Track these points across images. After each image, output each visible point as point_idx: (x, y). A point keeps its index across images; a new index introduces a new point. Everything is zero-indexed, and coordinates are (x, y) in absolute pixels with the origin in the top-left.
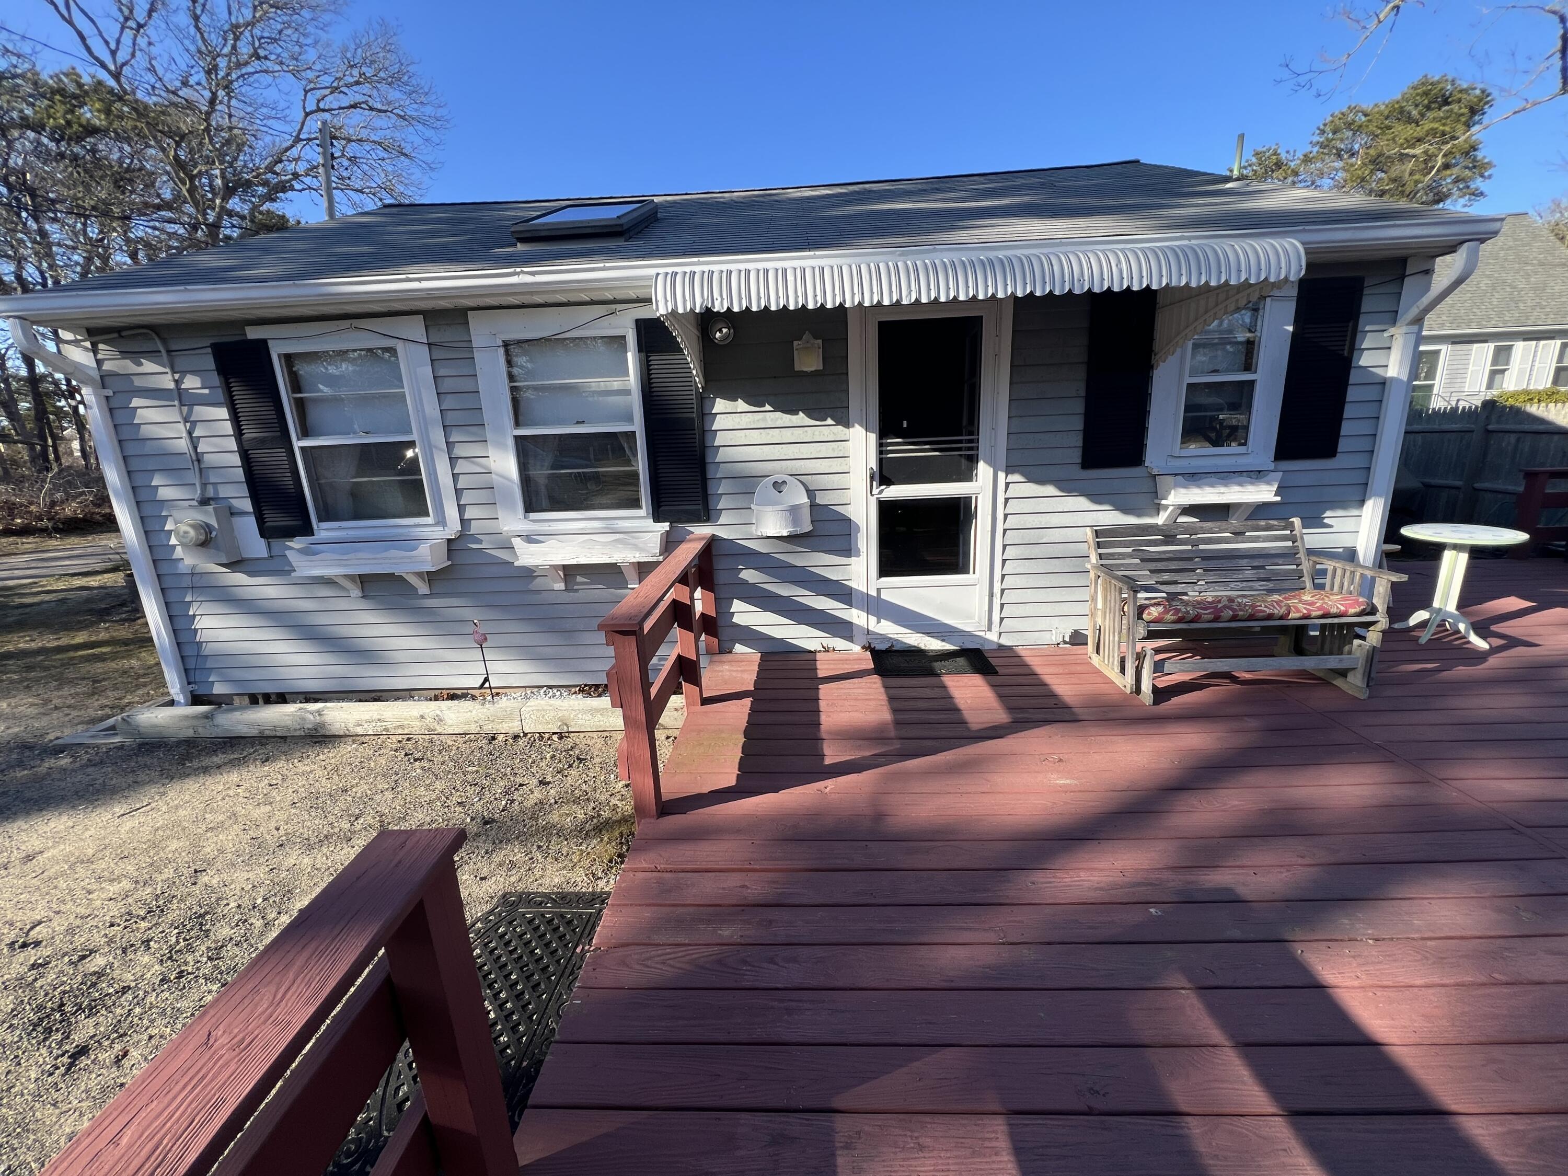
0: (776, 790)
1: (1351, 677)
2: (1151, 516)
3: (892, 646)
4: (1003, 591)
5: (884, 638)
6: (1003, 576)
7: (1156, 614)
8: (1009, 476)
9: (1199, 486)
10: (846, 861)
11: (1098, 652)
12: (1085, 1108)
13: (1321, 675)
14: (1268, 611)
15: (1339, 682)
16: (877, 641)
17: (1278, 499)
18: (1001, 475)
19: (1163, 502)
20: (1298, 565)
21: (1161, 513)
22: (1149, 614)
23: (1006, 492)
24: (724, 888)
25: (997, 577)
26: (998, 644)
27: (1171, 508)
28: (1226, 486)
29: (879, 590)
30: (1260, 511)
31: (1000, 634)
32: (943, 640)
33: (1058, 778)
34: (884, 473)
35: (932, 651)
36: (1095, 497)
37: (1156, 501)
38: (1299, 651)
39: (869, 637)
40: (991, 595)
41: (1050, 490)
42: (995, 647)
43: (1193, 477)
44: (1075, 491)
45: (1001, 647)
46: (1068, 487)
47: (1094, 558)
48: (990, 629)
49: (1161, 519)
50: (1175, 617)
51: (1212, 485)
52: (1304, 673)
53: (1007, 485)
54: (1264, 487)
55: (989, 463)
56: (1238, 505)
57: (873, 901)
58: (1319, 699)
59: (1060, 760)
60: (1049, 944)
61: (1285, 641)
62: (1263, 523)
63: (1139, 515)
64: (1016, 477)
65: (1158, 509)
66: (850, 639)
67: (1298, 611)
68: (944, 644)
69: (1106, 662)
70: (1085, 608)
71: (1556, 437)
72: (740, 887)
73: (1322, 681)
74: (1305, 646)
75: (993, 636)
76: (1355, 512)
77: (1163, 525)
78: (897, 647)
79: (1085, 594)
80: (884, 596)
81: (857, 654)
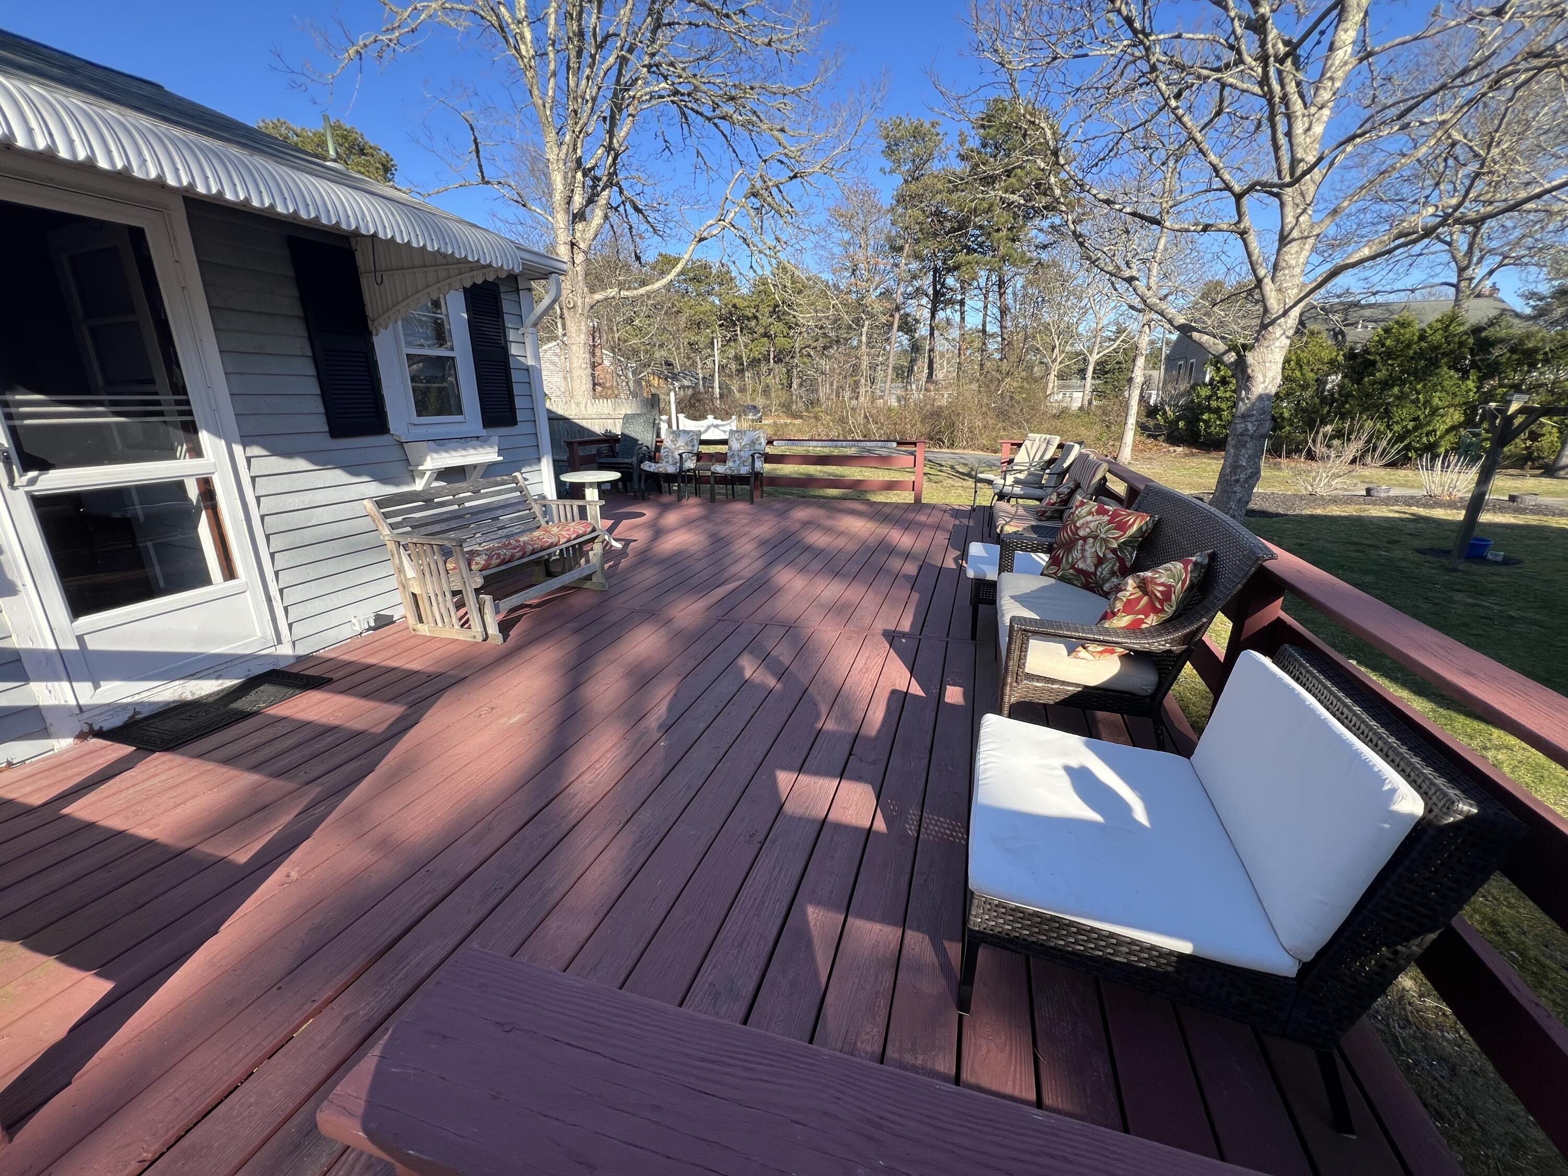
0: (214, 931)
1: (594, 579)
2: (407, 484)
3: (136, 713)
4: (281, 591)
5: (114, 708)
6: (277, 573)
7: (483, 562)
8: (247, 449)
9: (446, 451)
10: (430, 896)
11: (421, 621)
12: (759, 845)
13: (574, 585)
14: (550, 541)
15: (588, 585)
16: (102, 718)
17: (501, 458)
18: (238, 449)
19: (420, 468)
20: (530, 510)
21: (417, 480)
22: (477, 564)
23: (249, 468)
24: (322, 1047)
25: (270, 576)
26: (294, 656)
27: (428, 473)
28: (464, 449)
29: (80, 639)
30: (490, 469)
31: (294, 643)
32: (218, 678)
33: (510, 719)
34: (27, 450)
35: (209, 695)
36: (352, 468)
37: (410, 468)
38: (550, 575)
39: (86, 715)
40: (269, 600)
41: (301, 464)
42: (293, 661)
43: (442, 443)
44: (331, 463)
45: (300, 659)
46: (321, 459)
47: (386, 531)
48: (280, 642)
49: (419, 485)
50: (499, 561)
51: (455, 450)
52: (564, 588)
53: (249, 460)
54: (489, 450)
55: (217, 432)
56: (475, 466)
57: (504, 892)
58: (578, 601)
59: (492, 709)
60: (643, 803)
61: (539, 571)
62: (499, 479)
63: (397, 484)
64: (255, 450)
65: (412, 475)
66: (44, 732)
67: (564, 537)
68: (220, 682)
69: (440, 624)
70: (393, 582)
71: (561, 422)
72: (343, 1023)
73: (576, 588)
74: (553, 569)
75: (285, 650)
76: (536, 468)
77: (422, 491)
78: (146, 713)
79: (389, 568)
80: (93, 644)
81: (68, 751)
